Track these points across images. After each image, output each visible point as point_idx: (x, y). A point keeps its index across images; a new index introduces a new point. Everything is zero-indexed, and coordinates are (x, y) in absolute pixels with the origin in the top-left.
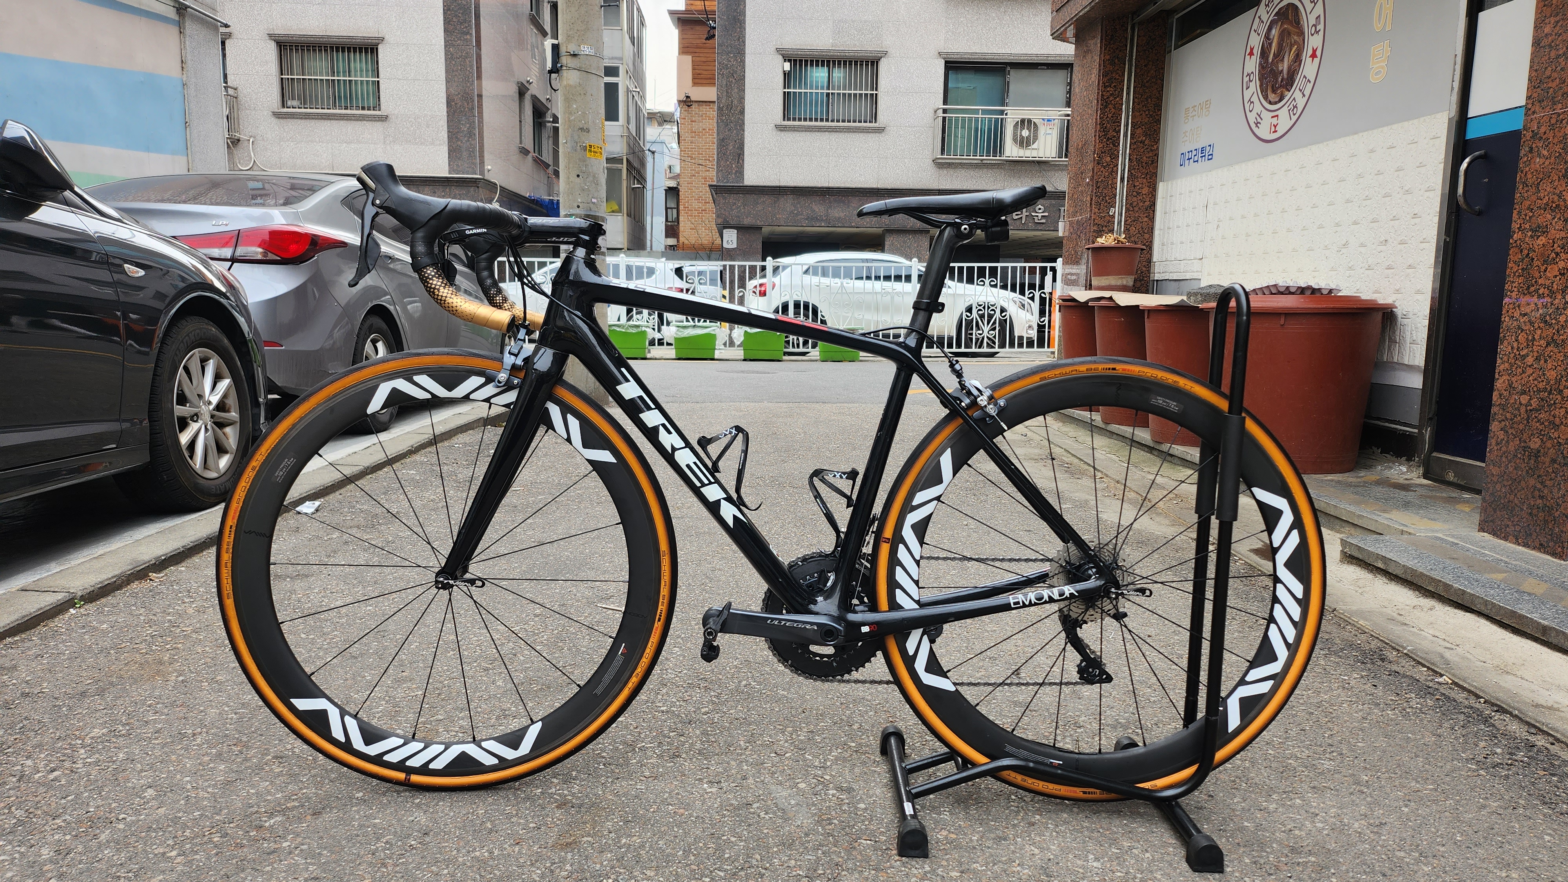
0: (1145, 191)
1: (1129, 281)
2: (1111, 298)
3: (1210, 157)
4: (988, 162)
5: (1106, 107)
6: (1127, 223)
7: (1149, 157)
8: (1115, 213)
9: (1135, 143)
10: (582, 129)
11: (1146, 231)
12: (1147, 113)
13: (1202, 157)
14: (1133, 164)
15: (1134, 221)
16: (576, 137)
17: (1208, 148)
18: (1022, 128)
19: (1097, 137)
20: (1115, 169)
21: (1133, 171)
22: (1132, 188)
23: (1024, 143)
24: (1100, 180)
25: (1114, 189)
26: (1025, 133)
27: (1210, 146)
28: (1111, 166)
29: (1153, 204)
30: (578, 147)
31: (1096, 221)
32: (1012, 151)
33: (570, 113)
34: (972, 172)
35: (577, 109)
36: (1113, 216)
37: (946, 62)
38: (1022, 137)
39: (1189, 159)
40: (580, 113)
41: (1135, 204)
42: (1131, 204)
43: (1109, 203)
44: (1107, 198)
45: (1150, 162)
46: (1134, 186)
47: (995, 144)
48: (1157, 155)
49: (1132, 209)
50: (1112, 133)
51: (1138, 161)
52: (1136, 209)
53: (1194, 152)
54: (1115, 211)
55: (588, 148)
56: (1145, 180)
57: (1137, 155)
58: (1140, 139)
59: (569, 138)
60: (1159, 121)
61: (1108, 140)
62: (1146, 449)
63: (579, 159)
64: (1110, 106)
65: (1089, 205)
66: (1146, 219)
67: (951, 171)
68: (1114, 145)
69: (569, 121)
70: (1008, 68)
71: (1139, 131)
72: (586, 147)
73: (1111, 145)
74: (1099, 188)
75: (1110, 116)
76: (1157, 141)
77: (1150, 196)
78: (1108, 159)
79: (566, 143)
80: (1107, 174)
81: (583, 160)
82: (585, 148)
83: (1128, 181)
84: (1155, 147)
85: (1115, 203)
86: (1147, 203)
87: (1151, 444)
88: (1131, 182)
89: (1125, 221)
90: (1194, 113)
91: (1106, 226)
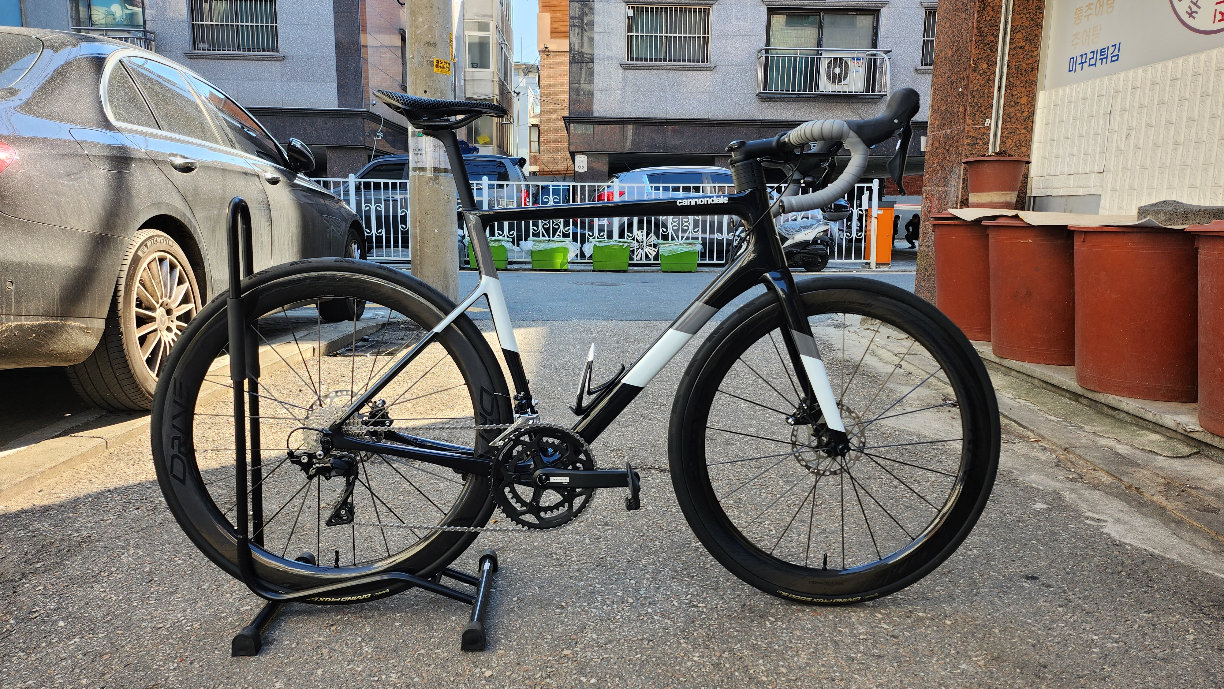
0: (1024, 100)
1: (1012, 197)
2: (1016, 217)
3: (1115, 58)
4: (805, 96)
5: (984, 9)
6: (1004, 135)
7: (1029, 64)
8: (990, 124)
9: (1014, 48)
10: (428, 43)
11: (1023, 144)
12: (1028, 15)
13: (1102, 59)
14: (1011, 72)
15: (1011, 133)
16: (423, 52)
17: (1111, 49)
18: (835, 66)
19: (973, 43)
20: (992, 76)
21: (1011, 79)
22: (1010, 95)
23: (835, 79)
24: (975, 89)
25: (990, 99)
26: (837, 71)
27: (1115, 45)
28: (988, 74)
29: (1032, 115)
30: (425, 63)
31: (970, 134)
32: (825, 86)
33: (417, 27)
34: (790, 105)
35: (423, 22)
36: (989, 128)
37: (768, 8)
38: (834, 74)
39: (1082, 63)
40: (426, 26)
41: (1012, 114)
42: (1008, 115)
43: (985, 114)
44: (983, 108)
45: (1030, 69)
46: (1012, 95)
47: (812, 78)
48: (1037, 62)
49: (1009, 120)
50: (990, 38)
51: (1017, 68)
52: (1013, 120)
53: (1090, 56)
54: (991, 122)
55: (435, 63)
56: (1023, 89)
57: (1016, 62)
58: (1019, 45)
59: (416, 53)
60: (1040, 25)
61: (985, 45)
62: (1068, 395)
63: (427, 75)
64: (988, 8)
65: (961, 116)
66: (1024, 131)
67: (772, 104)
68: (991, 51)
69: (416, 35)
70: (822, 14)
71: (1018, 36)
72: (433, 62)
73: (989, 51)
74: (974, 97)
75: (988, 19)
76: (1037, 47)
77: (1029, 105)
78: (985, 66)
79: (413, 58)
80: (983, 82)
81: (430, 75)
82: (432, 64)
83: (1006, 90)
84: (1036, 53)
85: (991, 113)
86: (1026, 114)
87: (1079, 390)
88: (1009, 91)
89: (1002, 133)
90: (1089, 12)
91: (980, 139)
